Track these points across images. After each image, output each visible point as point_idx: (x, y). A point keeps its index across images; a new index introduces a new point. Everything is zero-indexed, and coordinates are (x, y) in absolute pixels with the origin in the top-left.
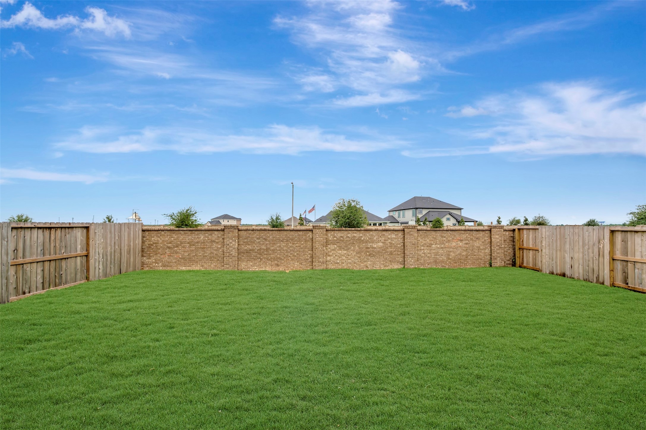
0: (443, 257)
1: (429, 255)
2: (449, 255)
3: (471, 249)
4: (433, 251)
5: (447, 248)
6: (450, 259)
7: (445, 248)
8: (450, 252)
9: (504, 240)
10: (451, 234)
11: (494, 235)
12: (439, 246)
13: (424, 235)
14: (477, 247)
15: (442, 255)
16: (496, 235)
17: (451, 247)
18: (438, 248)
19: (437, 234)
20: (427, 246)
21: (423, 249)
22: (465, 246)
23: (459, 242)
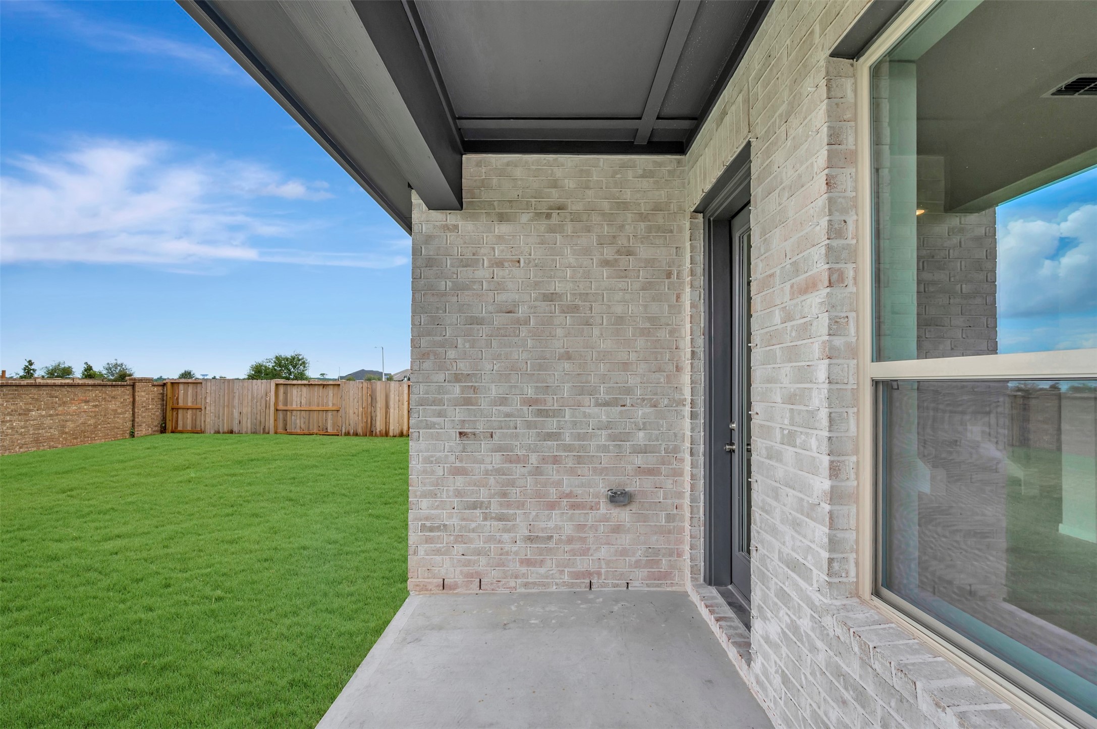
0: (52, 431)
1: (23, 430)
2: (64, 426)
3: (103, 413)
4: (32, 422)
5: (60, 415)
6: (66, 433)
7: (57, 415)
8: (66, 421)
10: (68, 391)
11: (138, 391)
12: (44, 413)
13: (13, 394)
14: (113, 410)
15: (51, 428)
16: (142, 391)
17: (68, 414)
18: (43, 416)
19: (41, 392)
20: (20, 414)
21: (10, 421)
22: (93, 410)
23: (83, 404)
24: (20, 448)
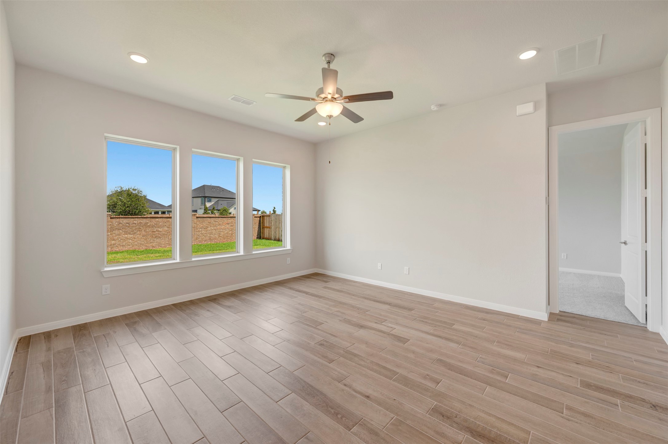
0: (216, 235)
1: (205, 235)
2: (220, 234)
4: (208, 232)
5: (218, 229)
6: (221, 237)
7: (217, 229)
9: (255, 223)
10: (221, 220)
12: (213, 228)
13: (202, 221)
15: (215, 234)
18: (212, 230)
19: (211, 220)
20: (204, 229)
21: (201, 231)
23: (227, 225)
24: (205, 242)
